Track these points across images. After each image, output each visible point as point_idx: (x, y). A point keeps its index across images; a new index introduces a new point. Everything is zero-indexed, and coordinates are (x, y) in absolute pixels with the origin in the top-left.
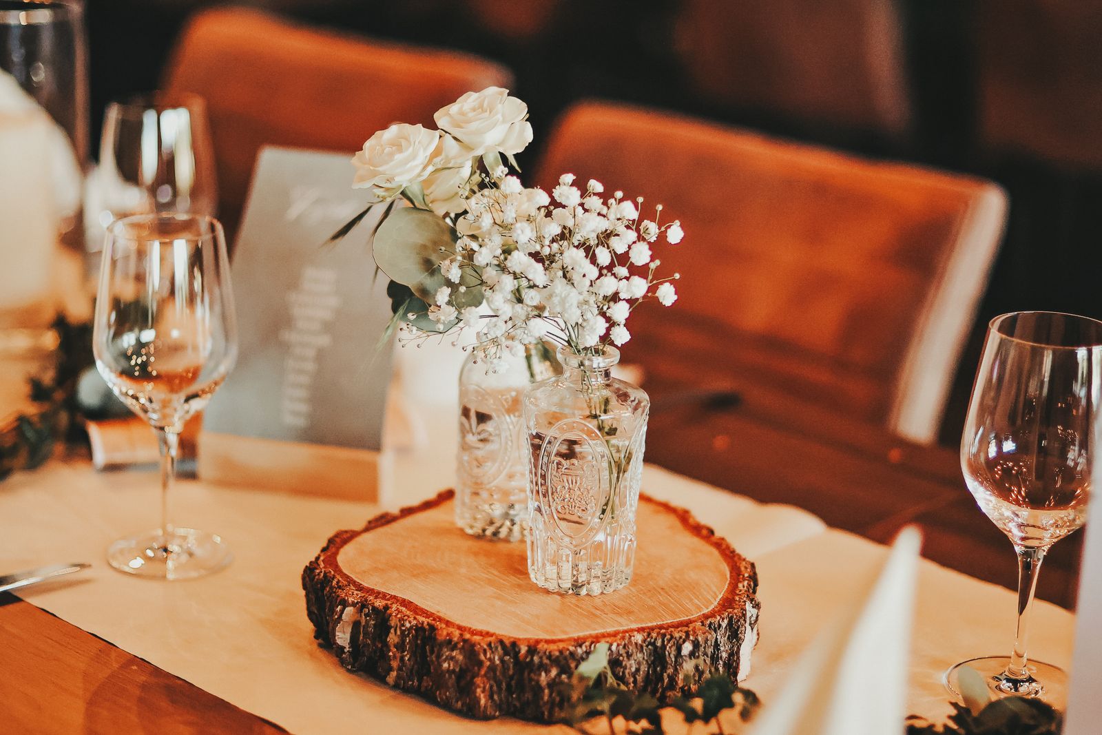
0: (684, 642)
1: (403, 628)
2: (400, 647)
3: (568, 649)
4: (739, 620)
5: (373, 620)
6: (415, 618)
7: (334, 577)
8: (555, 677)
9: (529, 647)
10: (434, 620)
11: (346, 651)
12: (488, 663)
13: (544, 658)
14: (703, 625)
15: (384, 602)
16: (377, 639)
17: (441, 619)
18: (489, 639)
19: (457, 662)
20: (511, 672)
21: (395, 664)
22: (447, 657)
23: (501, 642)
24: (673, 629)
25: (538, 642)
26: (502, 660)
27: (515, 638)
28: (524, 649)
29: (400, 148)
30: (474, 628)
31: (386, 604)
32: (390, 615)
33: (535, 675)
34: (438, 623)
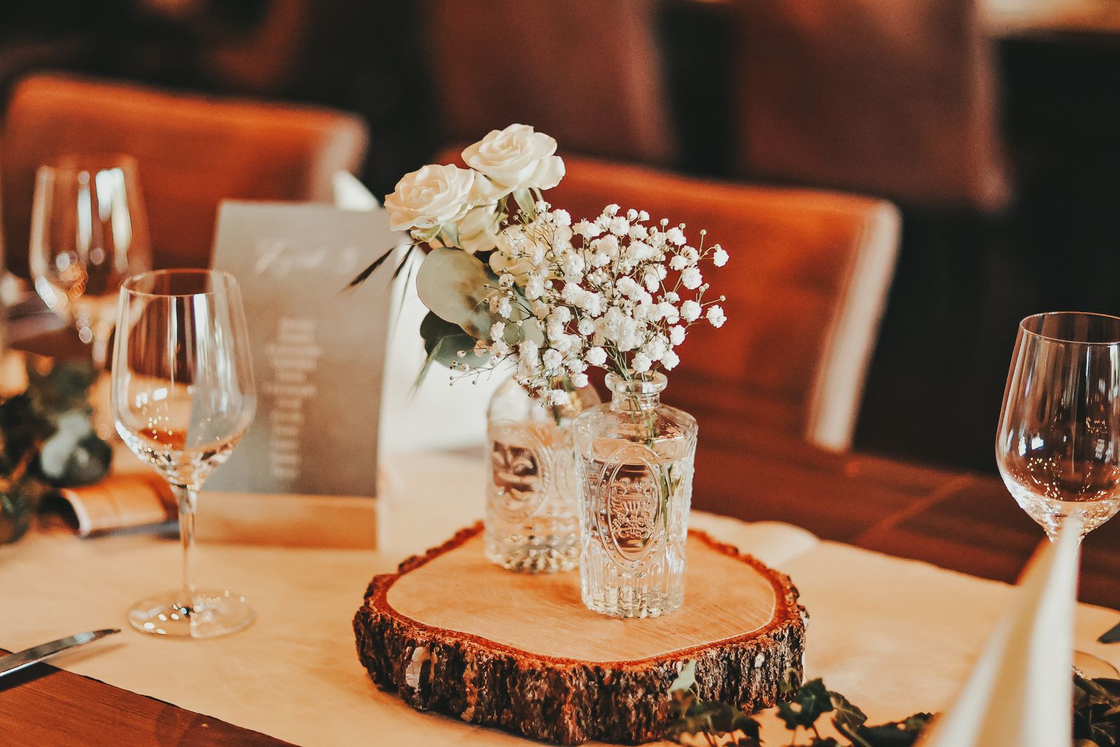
0: (756, 654)
1: (481, 663)
2: (478, 682)
3: (652, 669)
4: (799, 630)
5: (446, 658)
6: (491, 652)
7: (392, 620)
8: (642, 698)
9: (613, 670)
10: (510, 652)
11: (416, 691)
12: (574, 690)
13: (631, 679)
14: (769, 637)
15: (454, 640)
16: (450, 677)
17: (517, 651)
18: (572, 666)
19: (542, 690)
20: (596, 697)
21: (472, 700)
22: (531, 687)
23: (585, 668)
24: (743, 643)
25: (620, 665)
26: (587, 686)
27: (597, 663)
28: (608, 673)
29: (437, 189)
30: (553, 656)
31: (457, 641)
32: (465, 651)
33: (622, 697)
34: (515, 655)
